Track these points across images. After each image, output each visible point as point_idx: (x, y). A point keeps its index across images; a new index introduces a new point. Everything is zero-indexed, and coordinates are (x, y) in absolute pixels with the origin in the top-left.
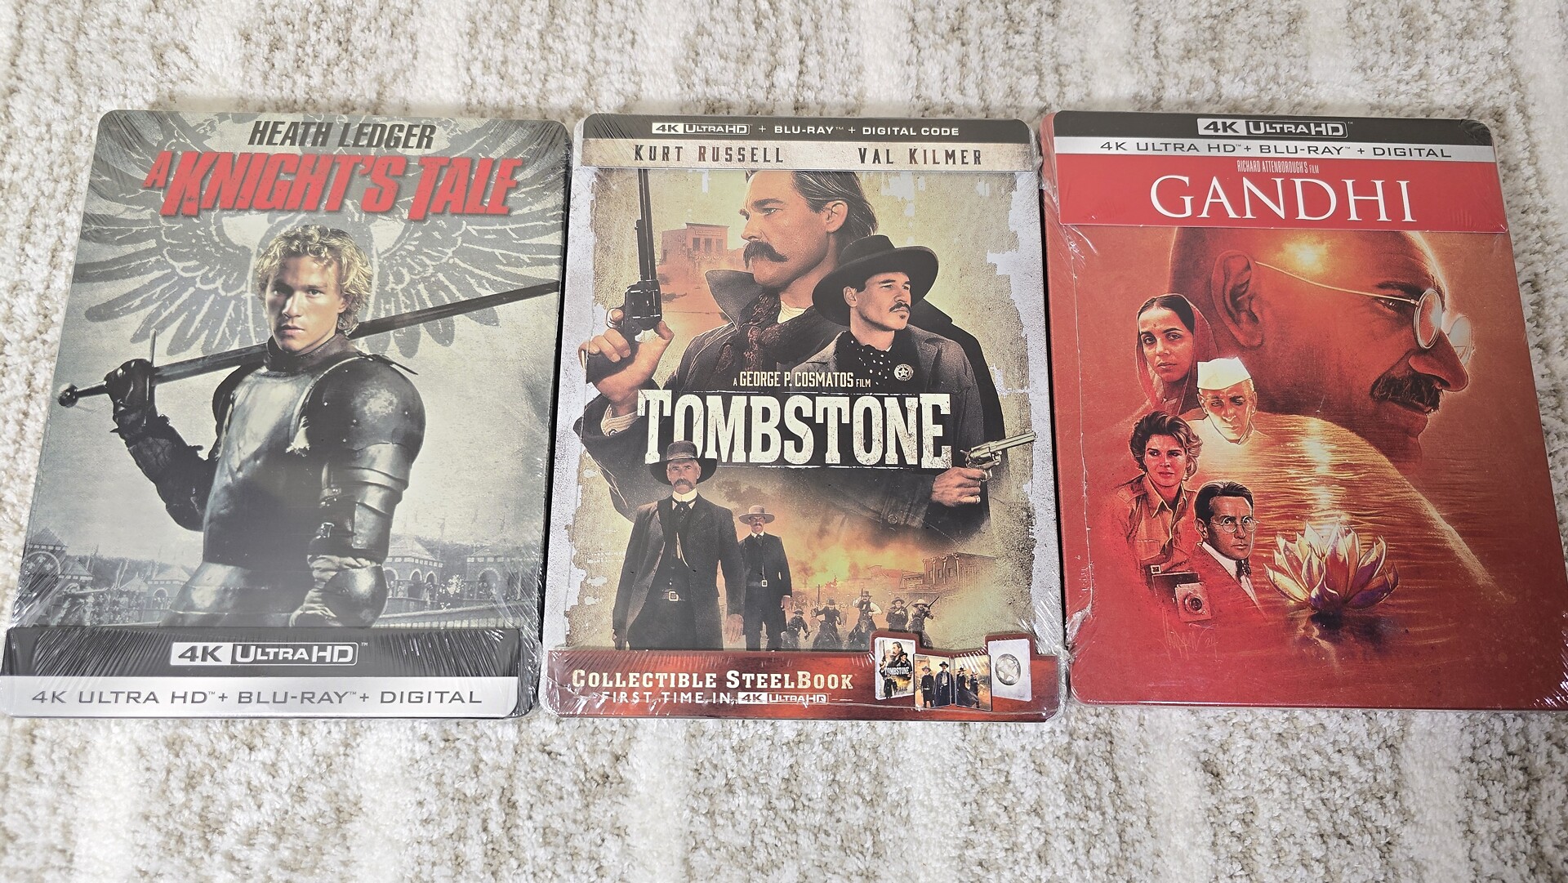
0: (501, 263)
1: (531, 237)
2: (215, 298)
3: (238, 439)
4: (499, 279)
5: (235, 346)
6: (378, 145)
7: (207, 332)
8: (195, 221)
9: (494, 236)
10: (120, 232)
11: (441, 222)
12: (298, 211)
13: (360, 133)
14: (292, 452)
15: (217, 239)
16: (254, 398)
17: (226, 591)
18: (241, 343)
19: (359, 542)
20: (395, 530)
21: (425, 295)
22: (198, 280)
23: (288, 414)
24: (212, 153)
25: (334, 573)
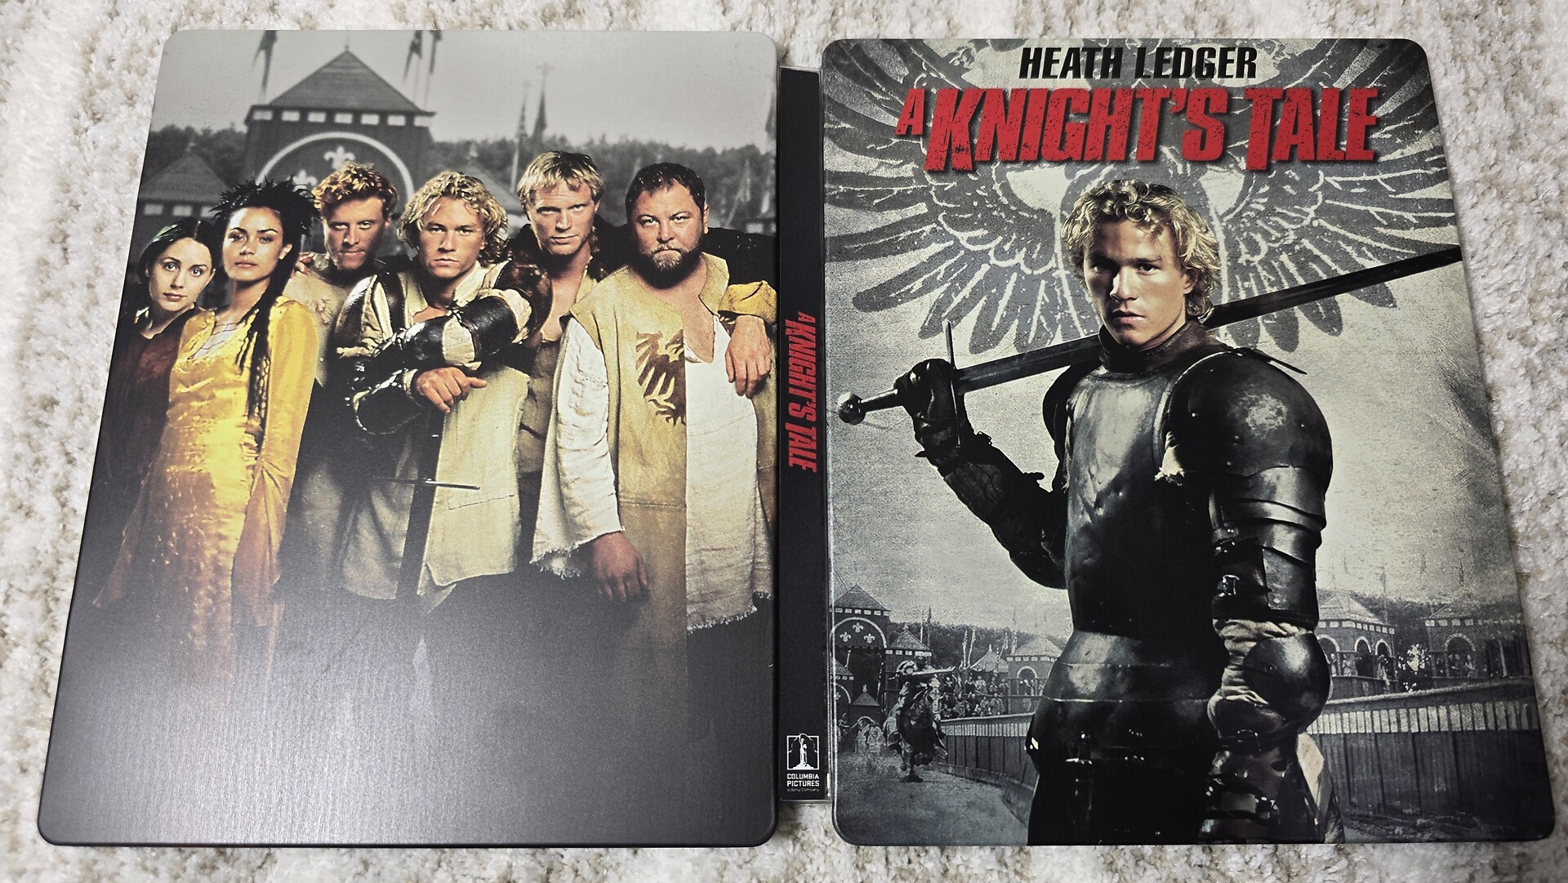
0: (1380, 224)
1: (1412, 190)
2: (1019, 278)
3: (1087, 463)
4: (1383, 246)
5: (1058, 340)
6: (1187, 74)
7: (1016, 322)
8: (972, 177)
9: (1362, 190)
10: (879, 195)
11: (1291, 173)
12: (1103, 161)
13: (1160, 62)
14: (1163, 479)
15: (1005, 201)
16: (1097, 409)
17: (1114, 669)
18: (1064, 336)
19: (1278, 601)
20: (1321, 583)
21: (1292, 268)
22: (991, 253)
23: (1148, 429)
24: (974, 89)
25: (1253, 644)
